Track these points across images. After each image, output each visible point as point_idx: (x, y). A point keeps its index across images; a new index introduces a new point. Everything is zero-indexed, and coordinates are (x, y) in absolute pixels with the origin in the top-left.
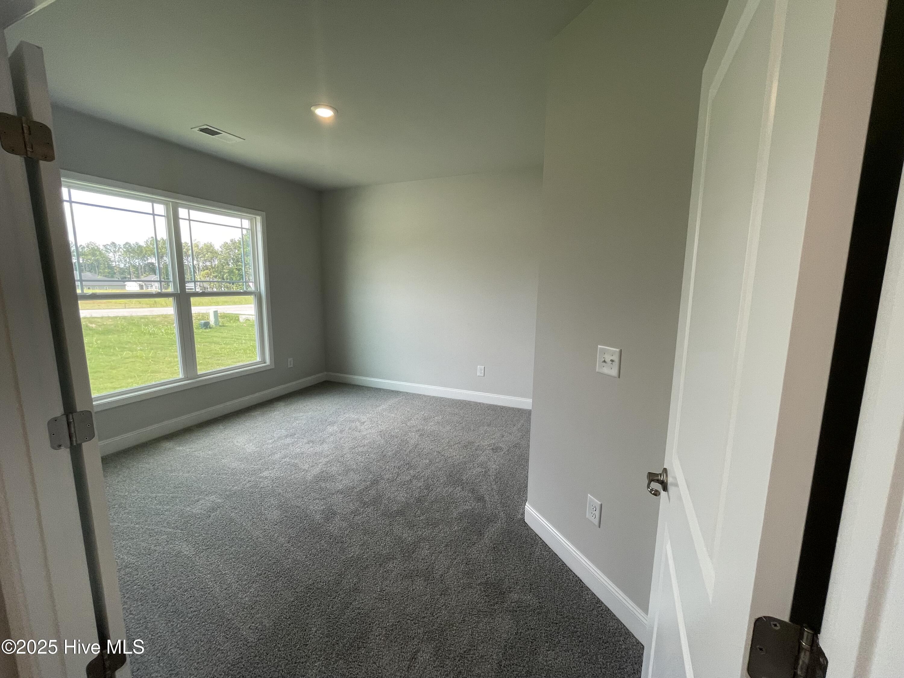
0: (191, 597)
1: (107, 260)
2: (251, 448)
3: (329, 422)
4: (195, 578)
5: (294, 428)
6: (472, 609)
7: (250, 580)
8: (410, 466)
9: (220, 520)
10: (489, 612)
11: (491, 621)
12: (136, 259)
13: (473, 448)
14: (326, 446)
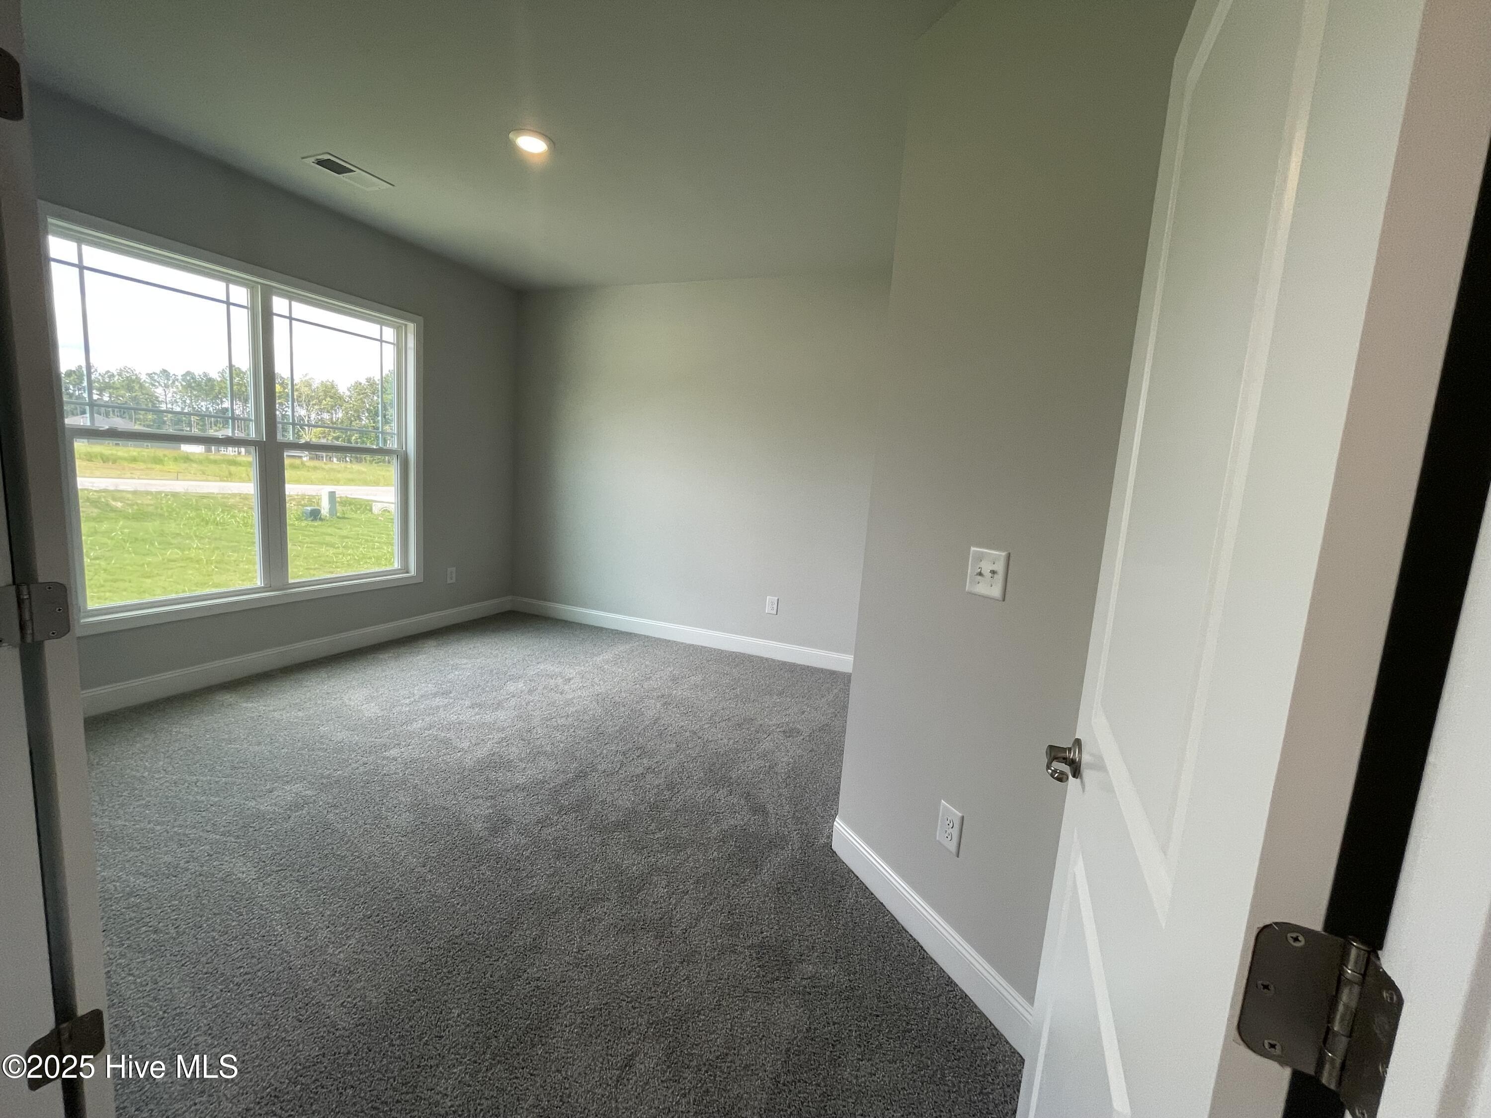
0: (241, 949)
1: (153, 399)
2: (371, 710)
3: (510, 676)
4: (254, 918)
5: (450, 682)
6: (733, 986)
7: (351, 925)
8: (643, 752)
9: (306, 824)
10: (763, 993)
11: (766, 1008)
12: (203, 400)
13: (752, 729)
14: (501, 715)
